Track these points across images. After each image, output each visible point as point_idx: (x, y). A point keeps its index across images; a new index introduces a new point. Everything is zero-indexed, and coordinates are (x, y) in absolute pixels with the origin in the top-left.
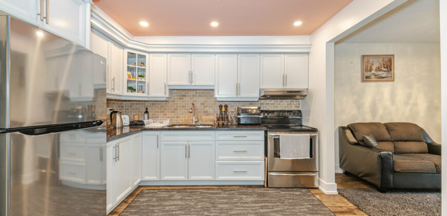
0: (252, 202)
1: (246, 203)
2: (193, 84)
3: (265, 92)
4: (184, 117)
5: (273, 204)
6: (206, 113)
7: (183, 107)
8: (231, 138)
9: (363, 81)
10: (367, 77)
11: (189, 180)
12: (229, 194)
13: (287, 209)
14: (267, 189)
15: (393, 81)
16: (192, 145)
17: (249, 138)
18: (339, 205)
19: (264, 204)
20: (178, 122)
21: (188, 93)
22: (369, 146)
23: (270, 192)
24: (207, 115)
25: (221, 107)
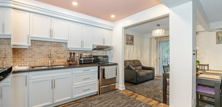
0: (98, 103)
1: (96, 105)
2: (52, 38)
3: (97, 46)
4: (40, 61)
5: (108, 101)
6: (59, 58)
7: (40, 53)
8: (82, 71)
9: (126, 44)
10: (128, 43)
11: (54, 103)
12: (84, 103)
13: (115, 101)
14: (100, 95)
15: (133, 45)
16: (56, 79)
17: (91, 70)
18: (128, 93)
19: (104, 102)
20: (36, 65)
21: (45, 44)
22: (131, 69)
23: (102, 96)
24: (59, 59)
25: (71, 54)
